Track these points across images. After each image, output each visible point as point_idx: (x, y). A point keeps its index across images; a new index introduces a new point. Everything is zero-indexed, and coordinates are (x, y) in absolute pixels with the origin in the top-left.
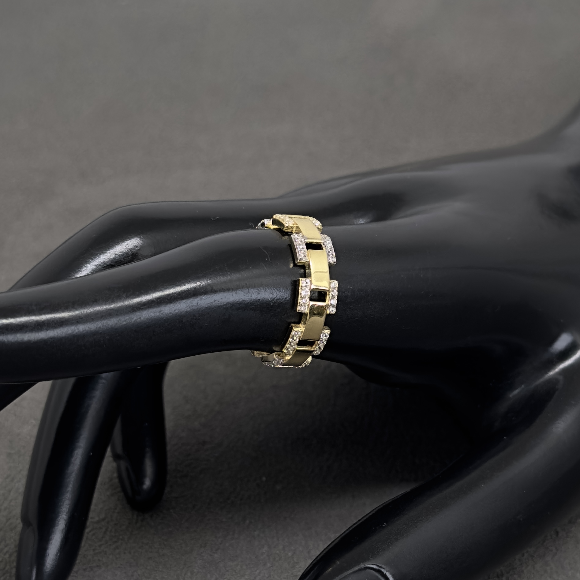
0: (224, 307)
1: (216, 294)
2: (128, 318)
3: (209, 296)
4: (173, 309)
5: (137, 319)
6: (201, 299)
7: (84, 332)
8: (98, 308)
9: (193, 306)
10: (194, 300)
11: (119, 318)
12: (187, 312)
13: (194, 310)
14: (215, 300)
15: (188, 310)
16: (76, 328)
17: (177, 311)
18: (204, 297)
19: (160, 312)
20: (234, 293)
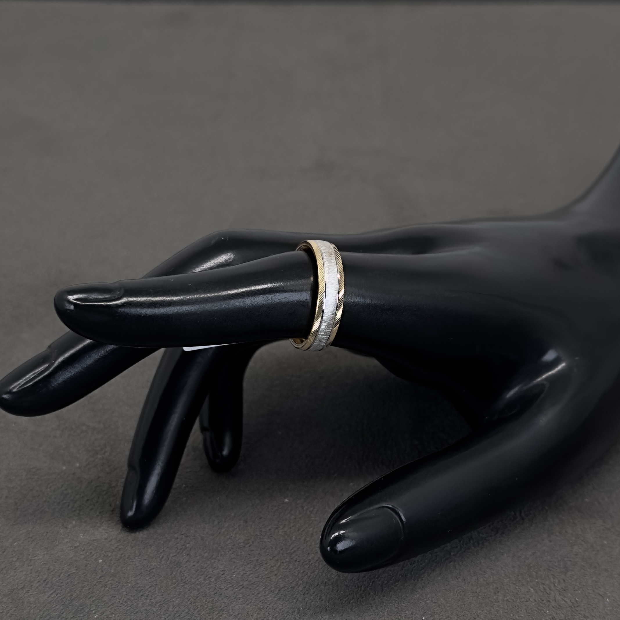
0: (292, 303)
1: (285, 293)
2: (219, 304)
3: (280, 294)
4: (254, 301)
5: (226, 306)
6: (275, 295)
7: (186, 312)
8: (198, 296)
9: (268, 300)
10: (269, 295)
11: (213, 304)
12: (263, 304)
13: (268, 303)
14: (285, 297)
15: (264, 303)
16: (181, 308)
17: (256, 303)
18: (278, 294)
19: (244, 302)
20: (299, 293)
